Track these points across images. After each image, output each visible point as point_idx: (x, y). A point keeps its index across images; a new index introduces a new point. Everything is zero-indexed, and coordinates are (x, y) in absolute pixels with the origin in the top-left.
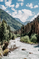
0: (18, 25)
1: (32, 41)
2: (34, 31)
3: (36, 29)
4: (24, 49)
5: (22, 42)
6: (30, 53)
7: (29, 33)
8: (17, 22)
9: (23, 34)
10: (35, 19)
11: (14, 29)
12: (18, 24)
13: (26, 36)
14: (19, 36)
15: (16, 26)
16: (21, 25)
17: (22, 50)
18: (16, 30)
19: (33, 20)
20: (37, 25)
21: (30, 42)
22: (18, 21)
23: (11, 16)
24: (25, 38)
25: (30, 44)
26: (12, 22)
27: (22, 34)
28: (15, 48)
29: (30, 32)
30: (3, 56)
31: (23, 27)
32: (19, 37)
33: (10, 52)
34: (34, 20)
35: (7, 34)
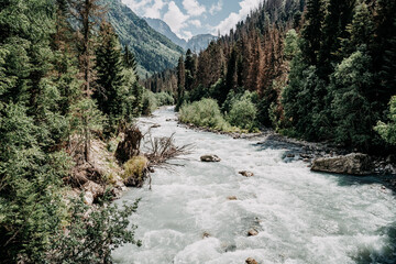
0: (162, 50)
1: (234, 123)
2: (240, 78)
3: (250, 69)
4: (210, 157)
5: (191, 127)
6: (243, 173)
7: (216, 88)
8: (157, 36)
9: (189, 90)
10: (238, 26)
11: (145, 71)
12: (162, 45)
13: (204, 100)
14: (167, 99)
15: (154, 56)
16: (173, 52)
17: (203, 160)
18: (150, 75)
19: (231, 31)
20: (254, 51)
21: (226, 127)
22: (161, 31)
23: (129, 10)
24: (202, 110)
25: (229, 133)
26: (134, 36)
27: (186, 93)
28: (166, 153)
29: (223, 83)
30: (124, 188)
31: (188, 58)
32: (169, 103)
33: (152, 171)
34: (235, 29)
35: (127, 89)
